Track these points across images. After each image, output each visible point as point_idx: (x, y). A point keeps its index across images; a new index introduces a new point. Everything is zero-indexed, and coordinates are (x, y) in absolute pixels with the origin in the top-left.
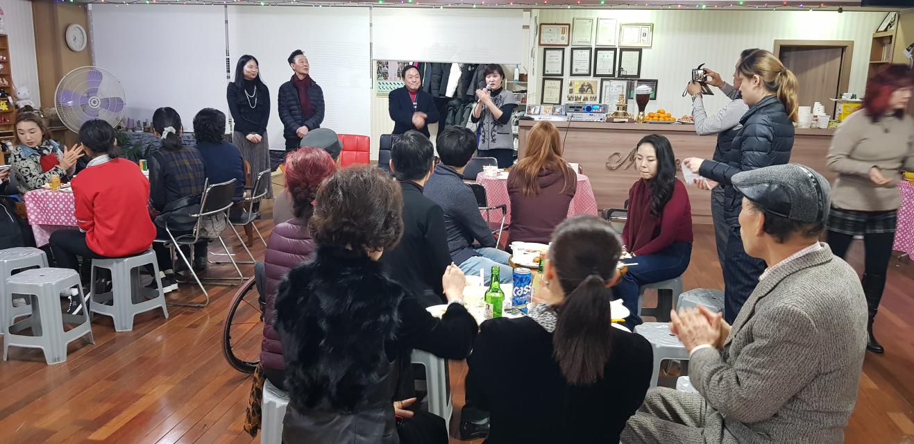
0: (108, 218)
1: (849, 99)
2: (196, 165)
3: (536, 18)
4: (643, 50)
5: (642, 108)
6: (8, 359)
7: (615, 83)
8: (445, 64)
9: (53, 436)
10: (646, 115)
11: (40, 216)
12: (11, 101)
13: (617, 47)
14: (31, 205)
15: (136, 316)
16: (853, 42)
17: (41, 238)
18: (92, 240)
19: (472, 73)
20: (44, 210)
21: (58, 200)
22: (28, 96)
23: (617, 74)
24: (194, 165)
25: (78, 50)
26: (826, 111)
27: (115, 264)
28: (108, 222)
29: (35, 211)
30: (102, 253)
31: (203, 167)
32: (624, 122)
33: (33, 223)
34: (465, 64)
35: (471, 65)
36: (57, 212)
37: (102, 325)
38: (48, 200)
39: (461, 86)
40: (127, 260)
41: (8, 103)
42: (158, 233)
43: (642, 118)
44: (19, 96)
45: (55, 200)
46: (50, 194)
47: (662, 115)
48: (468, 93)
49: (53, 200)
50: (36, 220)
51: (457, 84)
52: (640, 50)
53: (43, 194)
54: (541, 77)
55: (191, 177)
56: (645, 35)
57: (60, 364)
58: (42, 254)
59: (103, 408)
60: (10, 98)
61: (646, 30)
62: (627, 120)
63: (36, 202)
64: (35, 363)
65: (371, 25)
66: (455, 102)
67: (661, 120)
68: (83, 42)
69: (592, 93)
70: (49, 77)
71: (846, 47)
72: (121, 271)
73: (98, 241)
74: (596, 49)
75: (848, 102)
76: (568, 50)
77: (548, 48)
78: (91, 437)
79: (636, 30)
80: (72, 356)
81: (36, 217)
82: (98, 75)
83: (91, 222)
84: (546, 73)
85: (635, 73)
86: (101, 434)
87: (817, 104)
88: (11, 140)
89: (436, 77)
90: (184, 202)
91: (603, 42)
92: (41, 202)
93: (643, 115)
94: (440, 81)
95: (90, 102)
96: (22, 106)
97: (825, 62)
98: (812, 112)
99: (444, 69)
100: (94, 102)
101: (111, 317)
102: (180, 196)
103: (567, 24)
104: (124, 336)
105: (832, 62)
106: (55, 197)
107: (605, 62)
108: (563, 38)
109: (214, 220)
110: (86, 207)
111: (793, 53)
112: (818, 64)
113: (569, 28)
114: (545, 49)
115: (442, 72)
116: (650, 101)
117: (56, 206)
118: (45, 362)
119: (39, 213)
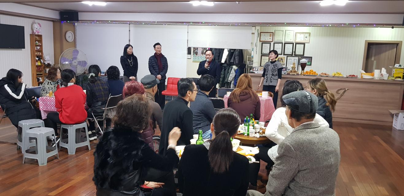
0: (66, 109)
1: (398, 67)
2: (105, 88)
3: (258, 30)
4: (306, 44)
5: (303, 69)
6: (24, 163)
7: (293, 58)
8: (222, 49)
9: (35, 193)
10: (305, 72)
11: (44, 107)
12: (42, 61)
13: (294, 42)
14: (41, 103)
15: (77, 148)
16: (402, 41)
17: (44, 116)
18: (61, 117)
19: (233, 53)
20: (46, 105)
21: (51, 101)
22: (49, 59)
23: (294, 54)
24: (104, 89)
25: (70, 41)
26: (387, 72)
27: (70, 127)
28: (67, 110)
29: (42, 105)
30: (64, 122)
31: (108, 90)
32: (295, 75)
33: (41, 110)
34: (230, 49)
35: (233, 50)
36: (50, 105)
37: (64, 151)
38: (47, 101)
39: (228, 58)
40: (74, 125)
41: (41, 62)
42: (88, 115)
43: (303, 73)
44: (45, 59)
45: (50, 101)
46: (48, 98)
47: (312, 72)
48: (231, 61)
49: (49, 101)
50: (43, 108)
51: (226, 58)
52: (304, 44)
53: (45, 98)
54: (260, 55)
55: (103, 93)
56: (306, 37)
57: (44, 166)
58: (42, 122)
59: (57, 183)
60: (42, 60)
61: (307, 35)
62: (296, 74)
63: (43, 101)
64: (35, 165)
65: (188, 32)
66: (225, 65)
67: (311, 74)
68: (73, 38)
69: (283, 62)
70: (58, 52)
71: (398, 44)
72: (72, 130)
73: (63, 118)
74: (285, 43)
75: (397, 68)
76: (272, 44)
77: (263, 43)
78: (49, 194)
79: (302, 35)
80: (49, 163)
81: (43, 107)
82: (77, 52)
83: (61, 109)
84: (263, 53)
85: (302, 54)
86: (54, 193)
87: (383, 69)
88: (41, 77)
89: (218, 54)
90: (100, 103)
91: (288, 40)
92: (45, 101)
93: (304, 72)
94: (219, 56)
95: (73, 62)
96: (46, 64)
97: (389, 50)
98: (381, 72)
99: (221, 51)
100: (75, 62)
101: (67, 148)
102: (98, 101)
103: (272, 33)
104: (72, 156)
105: (392, 50)
106: (50, 99)
107: (289, 49)
108: (270, 39)
109: (112, 111)
110: (59, 104)
111: (374, 46)
112: (386, 51)
113: (273, 34)
114: (262, 43)
115: (220, 53)
116: (307, 66)
117: (50, 103)
118: (38, 165)
119: (44, 106)
